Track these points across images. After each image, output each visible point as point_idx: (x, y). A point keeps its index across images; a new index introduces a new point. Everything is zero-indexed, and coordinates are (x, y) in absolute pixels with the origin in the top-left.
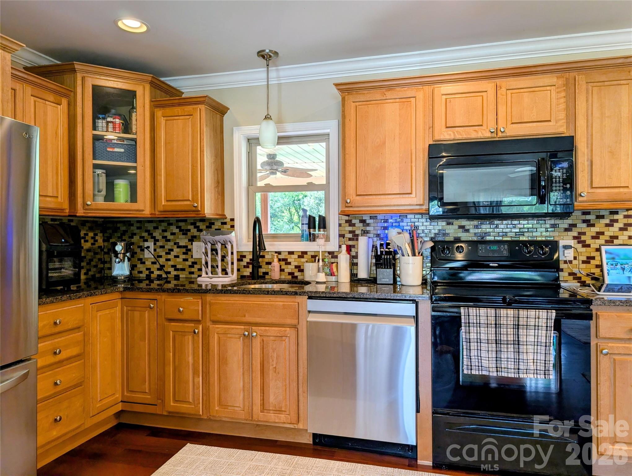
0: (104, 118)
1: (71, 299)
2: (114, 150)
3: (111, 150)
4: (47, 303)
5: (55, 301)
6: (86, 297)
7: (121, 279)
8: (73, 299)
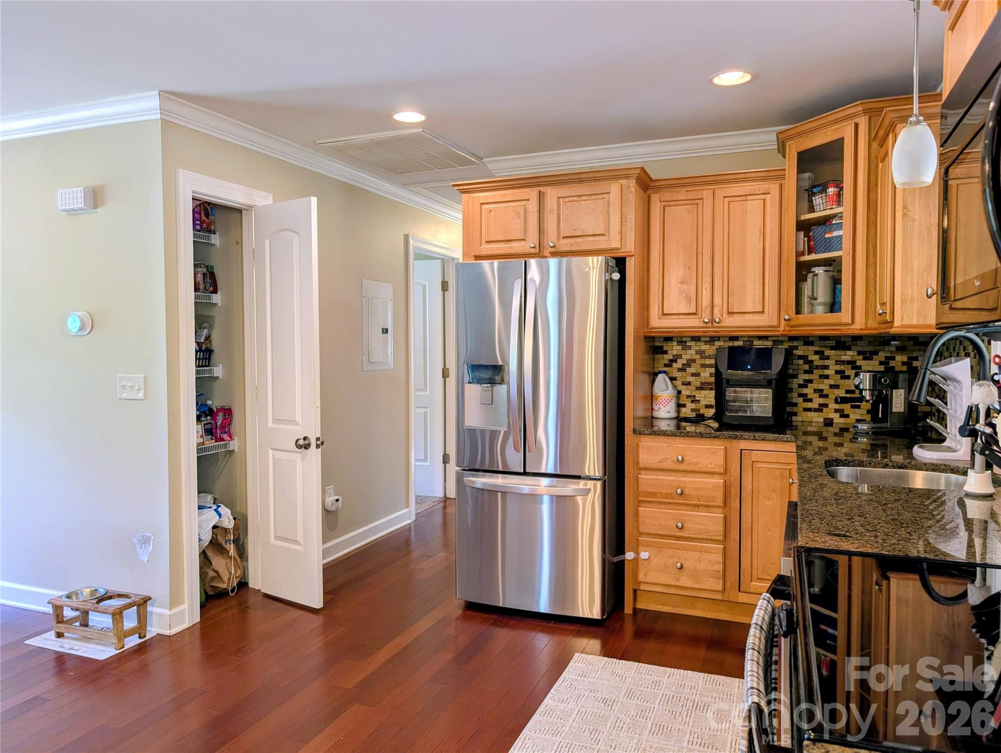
0: (821, 192)
1: (702, 437)
2: (833, 235)
3: (830, 236)
4: (668, 435)
5: (678, 434)
6: (726, 438)
7: (864, 430)
8: (706, 437)
